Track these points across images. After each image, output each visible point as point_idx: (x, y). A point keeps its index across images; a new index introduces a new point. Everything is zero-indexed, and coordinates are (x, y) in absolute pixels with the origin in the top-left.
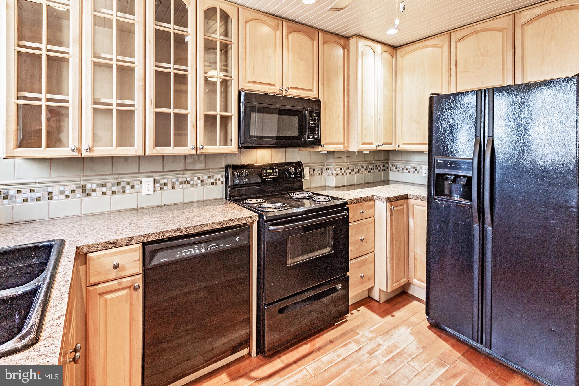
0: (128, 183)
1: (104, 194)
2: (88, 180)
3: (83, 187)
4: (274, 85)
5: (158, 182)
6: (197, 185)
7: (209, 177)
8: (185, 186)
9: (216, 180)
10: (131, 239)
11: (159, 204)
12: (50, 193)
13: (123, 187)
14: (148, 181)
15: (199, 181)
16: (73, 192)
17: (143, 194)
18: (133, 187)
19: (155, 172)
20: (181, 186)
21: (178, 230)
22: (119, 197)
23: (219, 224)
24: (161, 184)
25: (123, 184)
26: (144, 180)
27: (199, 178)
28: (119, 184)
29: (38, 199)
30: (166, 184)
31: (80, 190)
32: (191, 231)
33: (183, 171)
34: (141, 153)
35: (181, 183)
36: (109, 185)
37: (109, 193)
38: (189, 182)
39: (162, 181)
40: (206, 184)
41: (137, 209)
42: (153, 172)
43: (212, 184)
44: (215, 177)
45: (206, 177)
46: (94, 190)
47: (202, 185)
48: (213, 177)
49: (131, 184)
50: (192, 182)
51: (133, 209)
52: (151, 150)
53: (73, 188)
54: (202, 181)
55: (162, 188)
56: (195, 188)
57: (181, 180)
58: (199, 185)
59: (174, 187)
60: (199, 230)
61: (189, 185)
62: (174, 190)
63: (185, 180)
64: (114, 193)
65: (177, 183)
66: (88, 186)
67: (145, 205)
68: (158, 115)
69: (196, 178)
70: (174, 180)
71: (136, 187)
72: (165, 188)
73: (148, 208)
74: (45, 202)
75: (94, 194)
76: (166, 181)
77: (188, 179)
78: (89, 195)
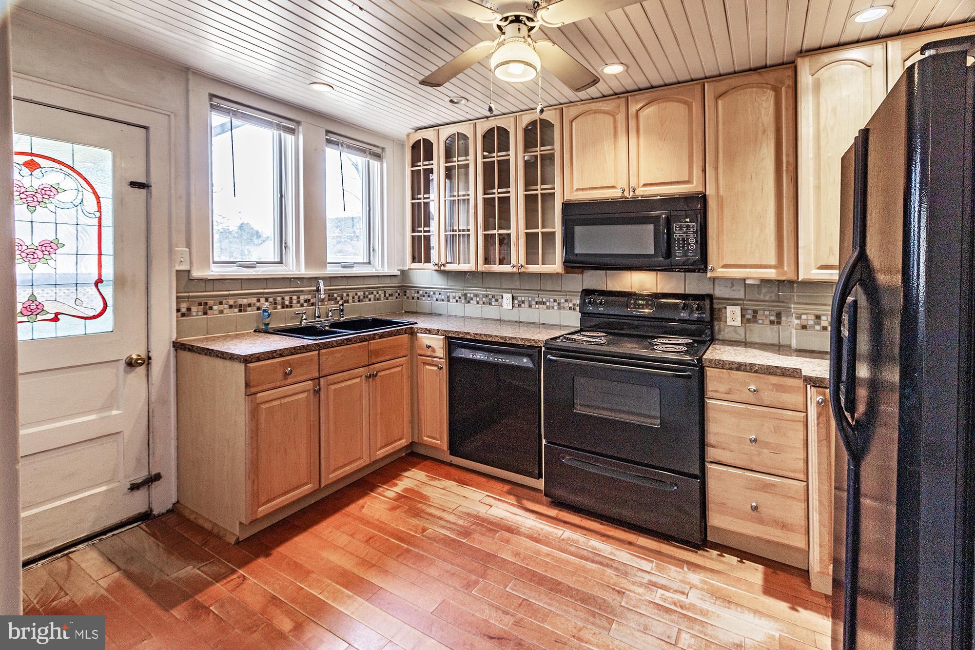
0: (493, 296)
1: (478, 303)
2: (468, 290)
3: (465, 295)
4: (613, 187)
5: (517, 299)
6: (553, 307)
7: (566, 301)
8: (541, 306)
9: (574, 305)
10: (438, 331)
11: (517, 320)
12: (448, 297)
13: (490, 300)
14: (507, 297)
15: (556, 304)
16: (460, 298)
17: (504, 307)
18: (497, 300)
19: (514, 289)
20: (537, 306)
21: (469, 333)
22: (487, 307)
23: (502, 338)
24: (519, 301)
25: (490, 297)
26: (504, 295)
27: (555, 301)
28: (487, 296)
29: (442, 300)
30: (523, 302)
31: (464, 297)
32: (478, 338)
33: (538, 290)
34: (473, 269)
35: (537, 303)
36: (481, 296)
37: (481, 302)
38: (544, 303)
39: (519, 299)
40: (564, 308)
41: (500, 320)
42: (511, 289)
43: (570, 308)
44: (574, 302)
45: (563, 301)
46: (472, 299)
47: (559, 308)
48: (571, 301)
49: (496, 298)
50: (548, 304)
51: (498, 320)
52: (482, 268)
53: (460, 295)
54: (559, 304)
55: (520, 306)
56: (551, 311)
57: (537, 299)
58: (556, 308)
59: (530, 306)
60: (485, 338)
61: (545, 307)
62: (530, 309)
63: (541, 300)
64: (484, 303)
65: (534, 303)
66: (469, 295)
67: (506, 319)
68: (486, 237)
69: (552, 300)
70: (530, 299)
71: (500, 300)
72: (523, 305)
73: (509, 321)
74: (445, 303)
75: (472, 302)
76: (523, 299)
77: (544, 300)
78: (469, 302)
